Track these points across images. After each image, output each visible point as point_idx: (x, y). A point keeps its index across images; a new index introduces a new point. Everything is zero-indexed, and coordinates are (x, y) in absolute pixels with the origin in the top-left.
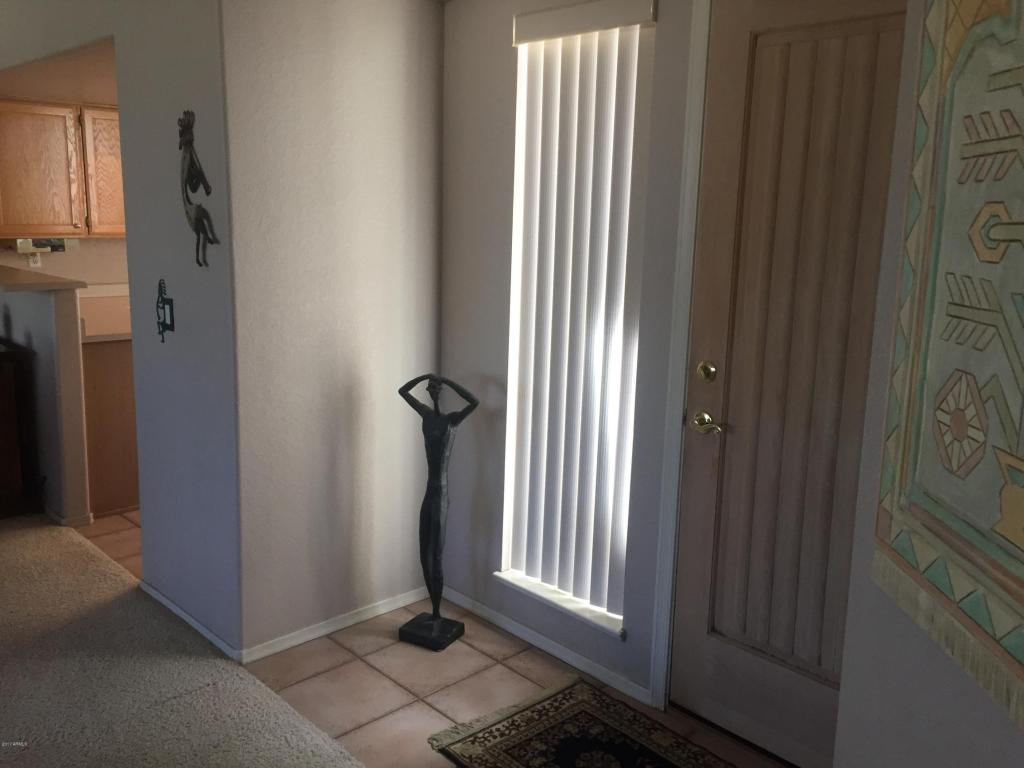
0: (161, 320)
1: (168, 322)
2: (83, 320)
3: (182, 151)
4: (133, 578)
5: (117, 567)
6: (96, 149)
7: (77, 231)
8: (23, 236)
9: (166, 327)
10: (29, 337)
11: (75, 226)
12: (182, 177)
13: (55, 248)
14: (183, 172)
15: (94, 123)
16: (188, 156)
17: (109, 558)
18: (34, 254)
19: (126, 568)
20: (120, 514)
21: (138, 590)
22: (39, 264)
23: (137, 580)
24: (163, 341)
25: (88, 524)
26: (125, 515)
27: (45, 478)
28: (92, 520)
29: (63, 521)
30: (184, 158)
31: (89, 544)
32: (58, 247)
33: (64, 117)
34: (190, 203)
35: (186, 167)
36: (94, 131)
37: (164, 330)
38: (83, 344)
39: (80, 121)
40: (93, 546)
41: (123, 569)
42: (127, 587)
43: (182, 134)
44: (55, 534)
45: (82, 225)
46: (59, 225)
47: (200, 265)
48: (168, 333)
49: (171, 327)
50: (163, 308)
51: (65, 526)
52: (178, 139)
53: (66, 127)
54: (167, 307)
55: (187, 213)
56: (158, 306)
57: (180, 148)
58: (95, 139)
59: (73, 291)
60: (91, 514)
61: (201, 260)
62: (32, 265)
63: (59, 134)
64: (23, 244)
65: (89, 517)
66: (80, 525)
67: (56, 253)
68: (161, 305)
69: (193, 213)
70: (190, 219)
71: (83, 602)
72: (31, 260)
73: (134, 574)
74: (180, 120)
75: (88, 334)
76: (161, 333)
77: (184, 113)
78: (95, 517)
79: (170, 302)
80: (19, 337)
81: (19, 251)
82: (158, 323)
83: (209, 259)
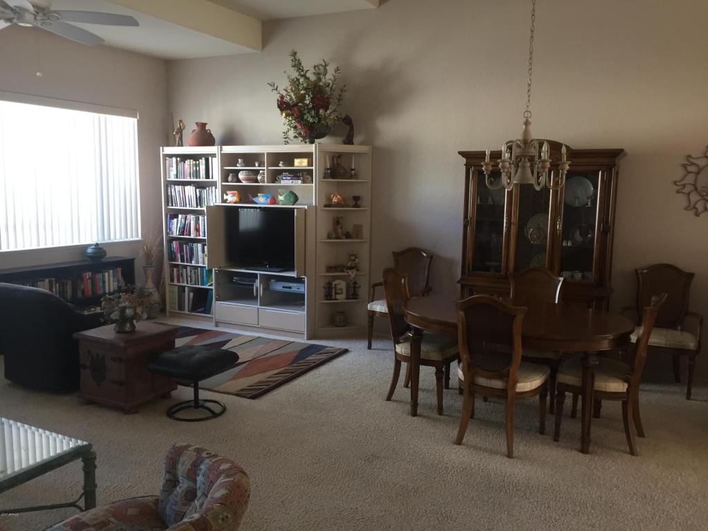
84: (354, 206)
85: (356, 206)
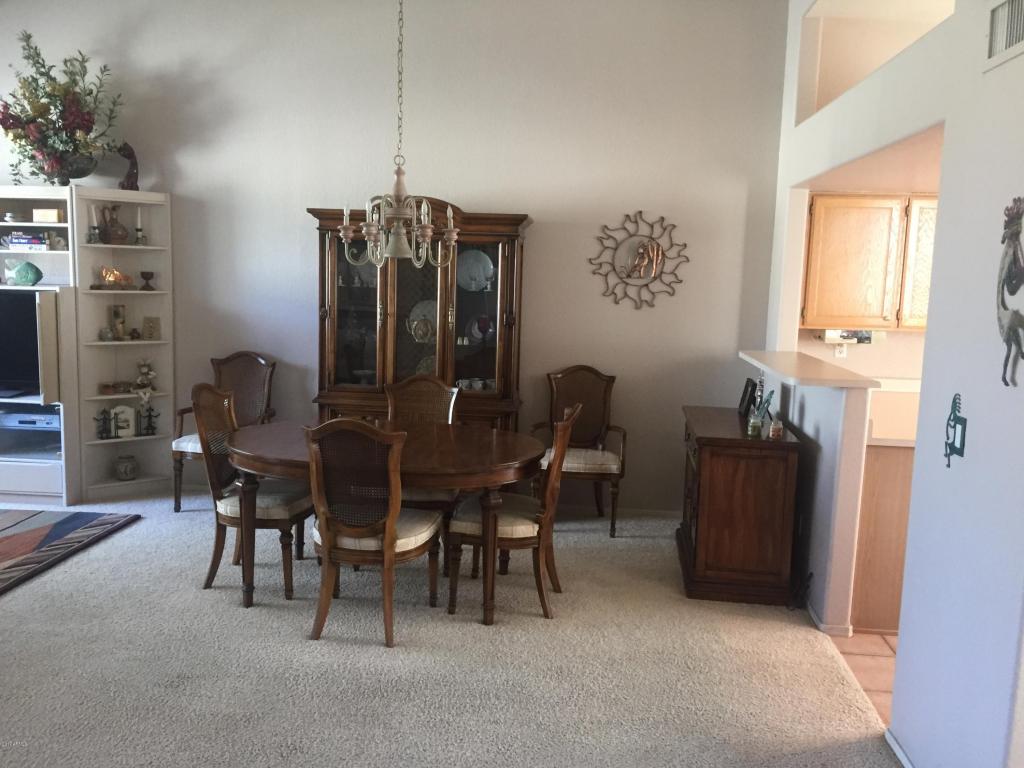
0: (950, 441)
1: (958, 444)
2: (871, 421)
3: (1004, 246)
4: (880, 720)
5: (864, 701)
6: (919, 240)
7: (885, 323)
8: (834, 326)
9: (954, 450)
10: (817, 431)
11: (885, 318)
12: (1000, 277)
13: (860, 341)
14: (1002, 269)
15: (921, 213)
16: (1011, 252)
17: (859, 686)
18: (840, 345)
19: (874, 704)
20: (882, 635)
21: (882, 738)
22: (844, 355)
23: (883, 726)
24: (949, 466)
25: (847, 637)
26: (888, 638)
27: (811, 574)
28: (851, 634)
29: (822, 626)
30: (1006, 253)
31: (841, 660)
32: (863, 339)
33: (891, 209)
34: (1005, 308)
35: (1006, 266)
36: (920, 221)
37: (951, 454)
38: (868, 446)
39: (907, 211)
40: (846, 666)
41: (871, 706)
42: (870, 731)
43: (1007, 225)
44: (811, 637)
45: (892, 318)
46: (870, 317)
47: (1007, 384)
48: (955, 458)
49: (960, 452)
50: (954, 427)
51: (824, 632)
52: (1001, 231)
53: (891, 218)
54: (959, 427)
55: (999, 319)
56: (948, 424)
57: (1003, 242)
58: (919, 229)
59: (865, 389)
60: (851, 628)
61: (1008, 379)
62: (837, 355)
63: (883, 224)
64: (832, 335)
65: (847, 630)
66: (837, 635)
67: (861, 345)
68: (952, 424)
69: (1006, 322)
70: (1001, 327)
71: (821, 730)
72: (837, 351)
73: (881, 715)
74: (1007, 209)
75: (874, 436)
76: (947, 456)
77: (1015, 200)
78: (854, 631)
79: (963, 422)
80: (809, 429)
81: (827, 341)
82: (946, 443)
83: (1019, 378)
84: (143, 288)
85: (147, 287)
